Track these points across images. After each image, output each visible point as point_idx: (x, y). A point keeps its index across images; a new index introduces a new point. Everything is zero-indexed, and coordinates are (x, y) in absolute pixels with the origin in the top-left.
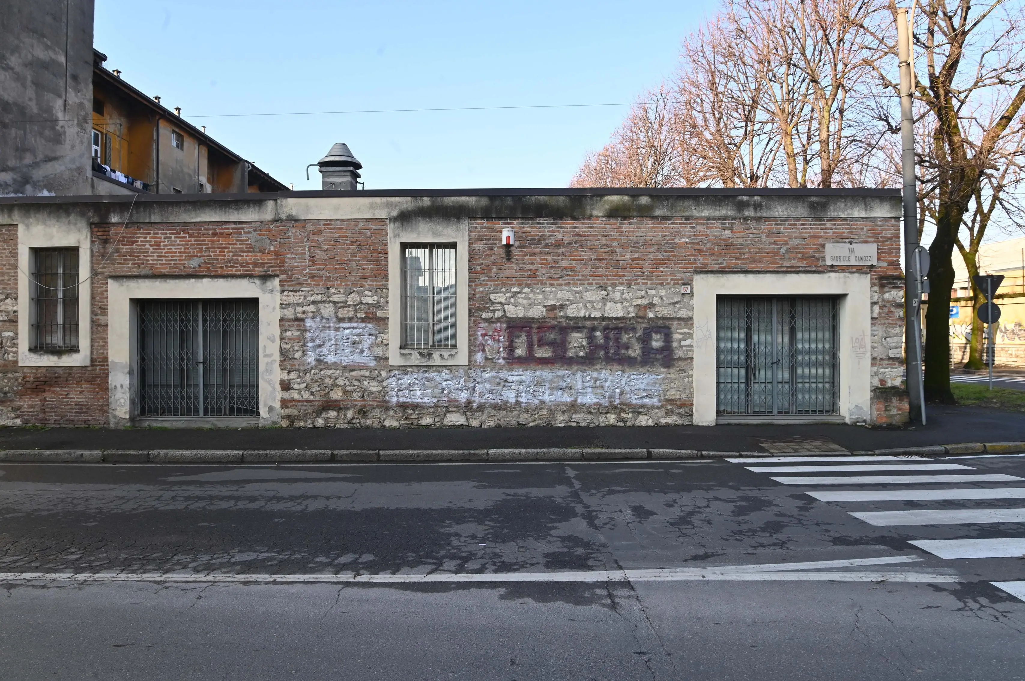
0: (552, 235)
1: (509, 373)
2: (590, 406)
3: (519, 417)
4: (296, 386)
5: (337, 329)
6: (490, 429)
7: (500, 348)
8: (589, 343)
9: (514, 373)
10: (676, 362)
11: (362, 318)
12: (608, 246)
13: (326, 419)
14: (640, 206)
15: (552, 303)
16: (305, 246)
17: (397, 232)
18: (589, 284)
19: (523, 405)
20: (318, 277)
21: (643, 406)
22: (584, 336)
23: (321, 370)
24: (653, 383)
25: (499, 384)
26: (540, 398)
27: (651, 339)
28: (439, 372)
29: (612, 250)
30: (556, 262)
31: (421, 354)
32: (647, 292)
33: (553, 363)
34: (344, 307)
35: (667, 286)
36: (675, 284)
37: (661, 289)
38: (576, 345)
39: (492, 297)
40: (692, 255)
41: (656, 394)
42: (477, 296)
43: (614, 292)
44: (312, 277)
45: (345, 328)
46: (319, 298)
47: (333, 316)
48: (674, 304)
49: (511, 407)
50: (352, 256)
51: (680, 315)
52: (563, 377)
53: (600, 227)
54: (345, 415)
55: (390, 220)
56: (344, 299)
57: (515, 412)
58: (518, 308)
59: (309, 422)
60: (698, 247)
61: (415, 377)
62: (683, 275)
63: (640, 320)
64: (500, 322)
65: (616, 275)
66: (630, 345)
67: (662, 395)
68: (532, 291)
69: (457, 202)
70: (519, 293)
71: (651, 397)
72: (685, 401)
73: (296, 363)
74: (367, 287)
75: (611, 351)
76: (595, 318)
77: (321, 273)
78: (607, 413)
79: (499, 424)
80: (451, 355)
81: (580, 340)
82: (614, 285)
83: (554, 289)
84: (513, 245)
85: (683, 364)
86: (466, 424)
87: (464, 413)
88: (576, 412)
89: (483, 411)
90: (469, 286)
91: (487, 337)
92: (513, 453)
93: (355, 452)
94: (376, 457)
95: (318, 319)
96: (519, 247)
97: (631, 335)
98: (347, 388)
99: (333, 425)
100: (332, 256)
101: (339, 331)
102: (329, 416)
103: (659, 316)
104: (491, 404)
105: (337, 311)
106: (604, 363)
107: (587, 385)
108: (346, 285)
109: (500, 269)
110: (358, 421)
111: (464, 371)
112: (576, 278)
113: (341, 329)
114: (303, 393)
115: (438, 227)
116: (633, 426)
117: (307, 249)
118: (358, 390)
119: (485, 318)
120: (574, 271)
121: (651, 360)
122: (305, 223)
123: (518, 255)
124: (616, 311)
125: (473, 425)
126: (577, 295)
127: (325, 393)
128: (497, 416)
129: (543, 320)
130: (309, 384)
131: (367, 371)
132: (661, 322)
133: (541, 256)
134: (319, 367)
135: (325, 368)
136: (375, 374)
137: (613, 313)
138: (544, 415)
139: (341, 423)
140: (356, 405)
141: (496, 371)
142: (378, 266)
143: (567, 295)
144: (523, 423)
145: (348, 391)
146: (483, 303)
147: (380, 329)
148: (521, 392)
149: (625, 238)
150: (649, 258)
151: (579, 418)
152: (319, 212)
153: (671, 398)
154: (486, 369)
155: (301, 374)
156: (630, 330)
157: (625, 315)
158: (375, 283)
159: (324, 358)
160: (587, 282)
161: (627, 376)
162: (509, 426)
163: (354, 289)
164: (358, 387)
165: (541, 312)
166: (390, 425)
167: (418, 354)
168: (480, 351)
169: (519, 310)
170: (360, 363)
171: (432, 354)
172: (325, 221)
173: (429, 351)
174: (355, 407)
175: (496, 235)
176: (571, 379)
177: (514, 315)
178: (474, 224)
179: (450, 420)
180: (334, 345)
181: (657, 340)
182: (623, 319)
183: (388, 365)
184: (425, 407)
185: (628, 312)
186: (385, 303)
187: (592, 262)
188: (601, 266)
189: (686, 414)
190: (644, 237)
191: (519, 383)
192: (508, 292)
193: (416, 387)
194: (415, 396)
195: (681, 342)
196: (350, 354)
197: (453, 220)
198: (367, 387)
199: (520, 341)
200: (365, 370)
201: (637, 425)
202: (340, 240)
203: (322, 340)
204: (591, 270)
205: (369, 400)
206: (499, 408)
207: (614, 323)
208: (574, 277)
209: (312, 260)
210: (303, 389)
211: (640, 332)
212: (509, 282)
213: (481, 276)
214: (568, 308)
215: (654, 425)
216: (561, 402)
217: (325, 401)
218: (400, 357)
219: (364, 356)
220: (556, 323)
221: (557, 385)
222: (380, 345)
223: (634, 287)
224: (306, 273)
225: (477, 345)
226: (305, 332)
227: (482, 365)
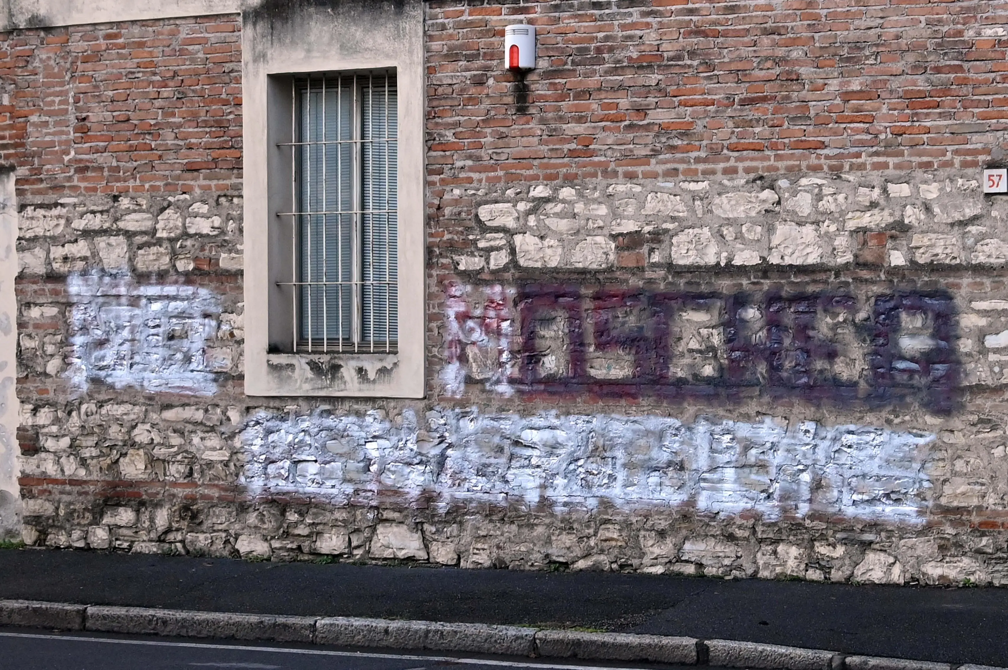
0: (630, 38)
1: (524, 422)
2: (730, 521)
3: (548, 542)
4: (50, 444)
5: (134, 302)
6: (479, 571)
7: (501, 352)
8: (729, 341)
9: (536, 421)
10: (967, 397)
11: (187, 274)
12: (778, 61)
13: (111, 529)
15: (629, 226)
16: (66, 93)
17: (260, 47)
18: (726, 171)
19: (559, 509)
20: (94, 169)
22: (716, 320)
23: (101, 404)
24: (902, 460)
25: (500, 450)
26: (603, 492)
27: (896, 328)
28: (359, 414)
29: (789, 73)
30: (641, 111)
31: (315, 367)
32: (885, 190)
33: (634, 396)
34: (148, 245)
35: (942, 173)
36: (965, 165)
37: (925, 182)
38: (694, 345)
39: (484, 212)
41: (912, 491)
42: (447, 211)
43: (795, 194)
44: (82, 170)
45: (150, 299)
46: (96, 222)
47: (125, 267)
48: (963, 224)
49: (528, 515)
50: (165, 115)
51: (982, 259)
52: (660, 436)
54: (152, 520)
55: (246, 16)
56: (147, 225)
57: (540, 530)
58: (547, 242)
59: (76, 534)
61: (304, 425)
62: (989, 137)
63: (865, 274)
64: (502, 282)
65: (799, 145)
66: (839, 347)
67: (929, 494)
68: (580, 195)
70: (547, 200)
71: (897, 500)
72: (997, 514)
73: (49, 384)
74: (198, 191)
75: (788, 364)
76: (743, 270)
77: (100, 159)
78: (777, 542)
79: (501, 561)
80: (383, 371)
81: (704, 332)
82: (795, 173)
83: (638, 189)
84: (529, 71)
85: (989, 404)
86: (422, 555)
87: (418, 527)
88: (693, 535)
89: (461, 523)
90: (427, 184)
91: (470, 323)
92: (371, 630)
93: (36, 605)
94: (78, 620)
95: (95, 275)
96: (549, 74)
97: (841, 319)
98: (156, 452)
99: (125, 545)
100: (122, 116)
101: (138, 306)
102: (117, 520)
103: (921, 261)
104: (481, 504)
105: (135, 255)
106: (766, 399)
108: (153, 188)
109: (502, 136)
110: (179, 536)
111: (417, 413)
112: (694, 154)
113: (144, 301)
114: (63, 460)
115: (353, 29)
116: (849, 584)
117: (71, 100)
118: (179, 457)
119: (465, 271)
120: (687, 135)
121: (897, 391)
122: (67, 34)
123: (545, 95)
124: (800, 248)
125: (440, 560)
126: (698, 203)
127: (109, 462)
128: (496, 537)
129: (609, 276)
130: (76, 439)
131: (197, 409)
132: (926, 279)
133: (603, 96)
134: (96, 396)
135: (110, 400)
136: (215, 418)
137: (793, 253)
138: (612, 539)
139: (144, 541)
140: (174, 496)
141: (493, 416)
142: (222, 139)
143: (669, 204)
144: (561, 559)
145: (158, 459)
146: (460, 229)
147: (225, 301)
148: (554, 475)
149: (825, 37)
150: (891, 92)
151: (703, 553)
152: (94, 5)
153: (955, 504)
154: (468, 409)
155: (60, 414)
156: (837, 302)
157: (825, 260)
158: (215, 182)
159: (108, 376)
160: (722, 165)
161: (829, 436)
162: (527, 568)
163: (170, 198)
164: (179, 449)
165: (604, 253)
166: (248, 549)
167: (308, 368)
168: (455, 360)
169: (549, 247)
170: (182, 387)
171: (340, 366)
172: (108, 26)
173: (335, 358)
174: (172, 500)
175: (492, 44)
176: (682, 443)
177: (536, 261)
178: (440, 16)
179: (385, 543)
180: (127, 340)
181: (915, 331)
182: (820, 271)
183: (243, 393)
184: (328, 506)
185: (834, 249)
186: (237, 232)
187: (735, 110)
188: (758, 121)
189: (1000, 554)
190: (878, 30)
191: (548, 449)
192: (522, 200)
193: (307, 452)
194: (305, 476)
195: (987, 337)
196: (162, 365)
197: (386, 8)
198: (198, 450)
199: (553, 333)
200: (194, 407)
201: (859, 579)
202: (140, 75)
203: (103, 328)
204: (733, 132)
205: (203, 484)
206: (501, 515)
207: (793, 283)
208: (688, 152)
209: (82, 127)
210: (64, 451)
211: (867, 308)
212: (523, 172)
213: (455, 157)
214: (674, 240)
215: (906, 584)
216: (656, 506)
217: (108, 483)
218: (269, 373)
219: (192, 371)
220: (641, 283)
221: (647, 457)
222: (227, 343)
223: (851, 178)
224: (69, 161)
225: (446, 345)
226: (68, 308)
227: (458, 397)
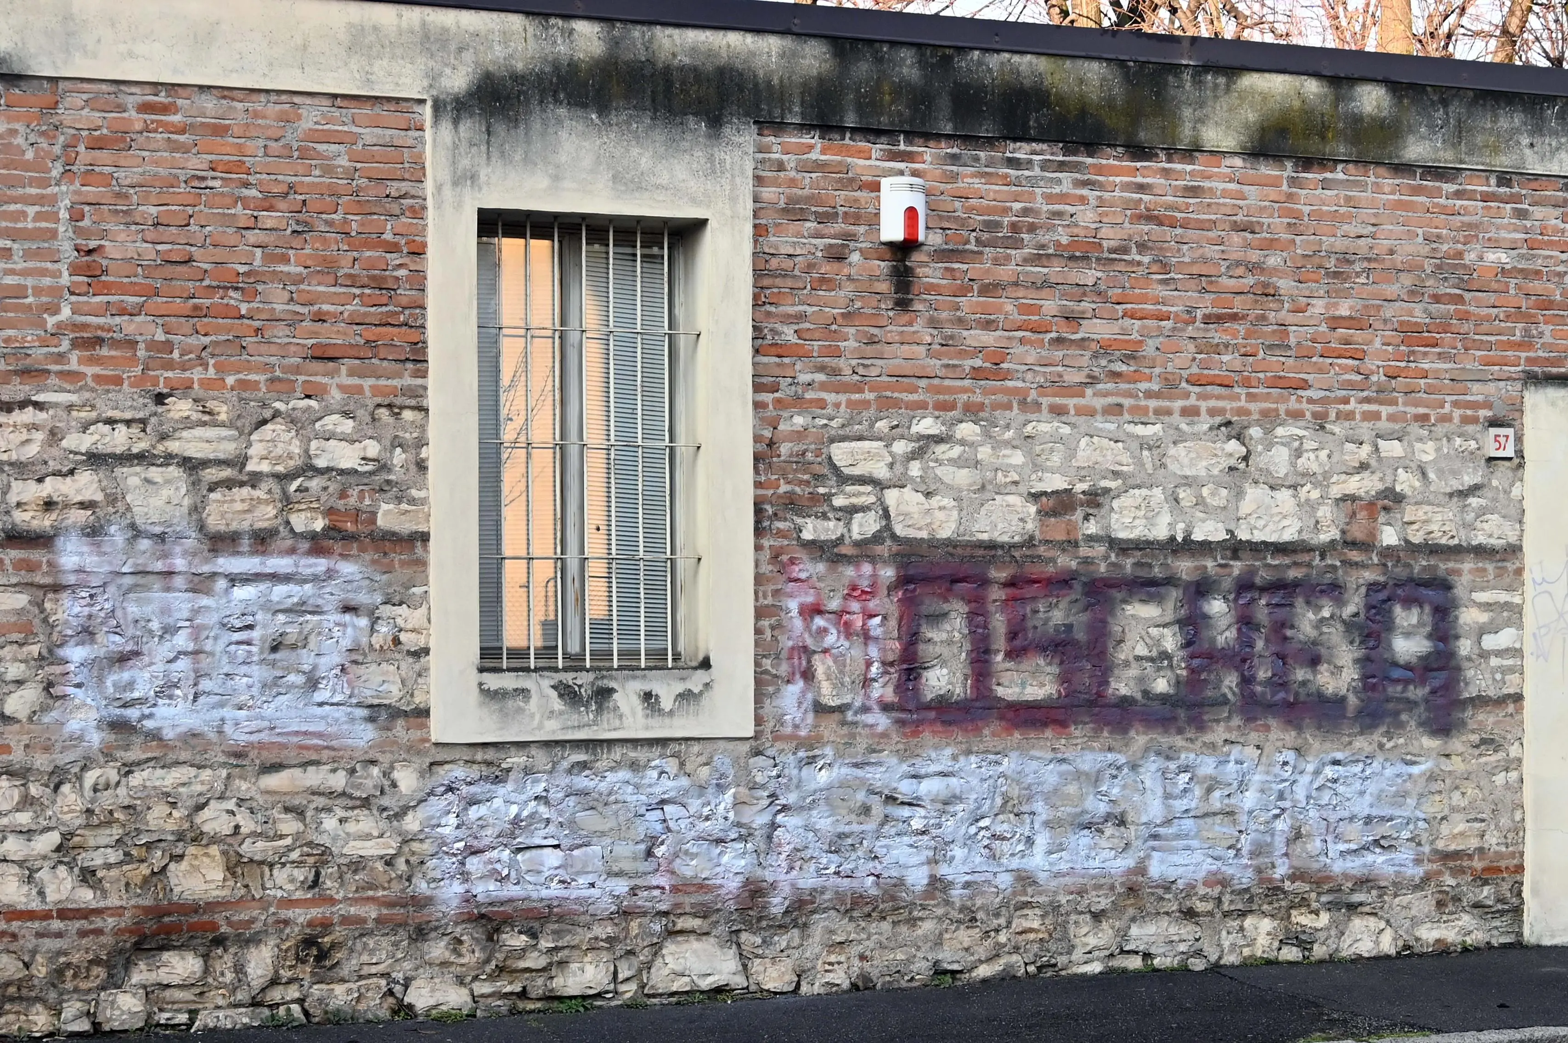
0: (1059, 214)
1: (905, 767)
2: (1190, 890)
3: (938, 943)
4: (11, 847)
5: (201, 584)
6: (833, 996)
7: (869, 664)
8: (1188, 644)
9: (921, 765)
10: (1469, 713)
11: (313, 536)
12: (1253, 268)
13: (150, 992)
14: (1357, 119)
15: (1055, 482)
16: (53, 200)
17: (465, 163)
18: (1185, 412)
19: (956, 893)
20: (115, 344)
21: (1364, 882)
22: (1169, 617)
23: (128, 770)
24: (1396, 795)
25: (866, 811)
26: (1015, 863)
27: (1389, 626)
28: (634, 766)
29: (1266, 285)
30: (1072, 319)
31: (567, 693)
32: (1376, 448)
33: (1062, 724)
34: (229, 484)
35: (1440, 430)
36: (1465, 420)
37: (1420, 440)
38: (1141, 650)
39: (840, 453)
40: (1519, 315)
41: (1405, 834)
42: (785, 449)
43: (1269, 447)
44: (89, 343)
45: (234, 580)
46: (119, 439)
47: (181, 521)
48: (1463, 494)
49: (911, 904)
50: (269, 258)
51: (1480, 539)
52: (1096, 779)
53: (1225, 194)
54: (239, 969)
55: (438, 106)
56: (228, 449)
57: (927, 927)
58: (935, 501)
59: (72, 1008)
60: (1536, 286)
61: (539, 789)
62: (1491, 387)
63: (1355, 556)
64: (873, 559)
65: (1278, 383)
66: (1323, 651)
67: (1424, 837)
68: (987, 435)
69: (710, 53)
70: (939, 439)
71: (1389, 848)
72: (1499, 855)
73: (14, 736)
74: (336, 396)
75: (1261, 675)
76: (1206, 547)
77: (129, 326)
78: (1245, 914)
79: (865, 977)
80: (686, 696)
81: (1154, 631)
82: (1269, 419)
83: (1066, 430)
85: (1491, 720)
86: (739, 981)
87: (734, 938)
88: (1141, 915)
89: (805, 925)
90: (758, 406)
91: (819, 622)
95: (117, 535)
96: (943, 255)
97: (1326, 613)
98: (248, 849)
99: (183, 1018)
100: (177, 253)
101: (208, 592)
102: (163, 975)
103: (1416, 540)
104: (839, 896)
105: (204, 501)
106: (1236, 721)
107: (1180, 805)
108: (243, 385)
109: (872, 341)
110: (293, 992)
111: (736, 761)
112: (1144, 386)
113: (221, 584)
114: (43, 875)
115: (635, 151)
116: (1332, 961)
117: (64, 215)
118: (295, 855)
119: (813, 542)
120: (1134, 358)
121: (1391, 706)
122: (55, 93)
123: (938, 285)
124: (1276, 519)
125: (770, 986)
126: (1146, 453)
127: (144, 869)
128: (860, 942)
129: (1028, 553)
130: (72, 834)
131: (334, 771)
132: (1424, 563)
133: (1020, 294)
134: (119, 754)
135: (149, 760)
136: (369, 783)
137: (1265, 526)
138: (1031, 930)
139: (218, 1007)
140: (286, 922)
141: (859, 759)
142: (384, 309)
143: (1109, 453)
144: (955, 967)
145: (251, 861)
146: (806, 477)
147: (389, 584)
148: (947, 844)
149: (1308, 242)
150: (1385, 321)
151: (1153, 939)
152: (123, 48)
153: (1453, 847)
154: (817, 752)
155: (34, 790)
156: (1322, 591)
157: (1305, 536)
158: (371, 381)
159: (144, 717)
160: (1179, 404)
161: (1310, 768)
162: (904, 984)
163: (278, 405)
164: (295, 841)
165: (1021, 520)
166: (432, 1002)
167: (554, 694)
168: (798, 676)
169: (940, 508)
170: (305, 733)
171: (610, 691)
172: (148, 90)
173: (603, 677)
174: (282, 931)
175: (856, 200)
176: (1124, 787)
177: (920, 529)
178: (775, 148)
179: (678, 968)
180: (186, 653)
181: (1410, 629)
182: (1302, 551)
183: (427, 740)
184: (582, 919)
185: (1317, 522)
186: (413, 468)
187: (1198, 329)
188: (1227, 346)
189: (1500, 907)
190: (1370, 240)
191: (940, 806)
192: (902, 437)
193: (542, 833)
194: (539, 872)
195: (1484, 637)
196: (262, 694)
197: (692, 125)
198: (335, 839)
199: (944, 636)
200: (328, 767)
201: (1344, 954)
202: (217, 184)
203: (130, 631)
204: (1194, 359)
205: (345, 899)
206: (867, 909)
207: (1270, 565)
208: (1135, 382)
209: (88, 266)
210: (45, 858)
211: (1357, 599)
212: (905, 396)
213: (798, 367)
214: (1116, 504)
215: (1398, 953)
216: (1093, 877)
217: (147, 910)
218: (481, 704)
219: (321, 704)
220: (1074, 564)
221: (1079, 810)
222: (389, 655)
223: (1337, 429)
224: (59, 325)
225: (784, 654)
226: (50, 595)
227: (803, 733)
